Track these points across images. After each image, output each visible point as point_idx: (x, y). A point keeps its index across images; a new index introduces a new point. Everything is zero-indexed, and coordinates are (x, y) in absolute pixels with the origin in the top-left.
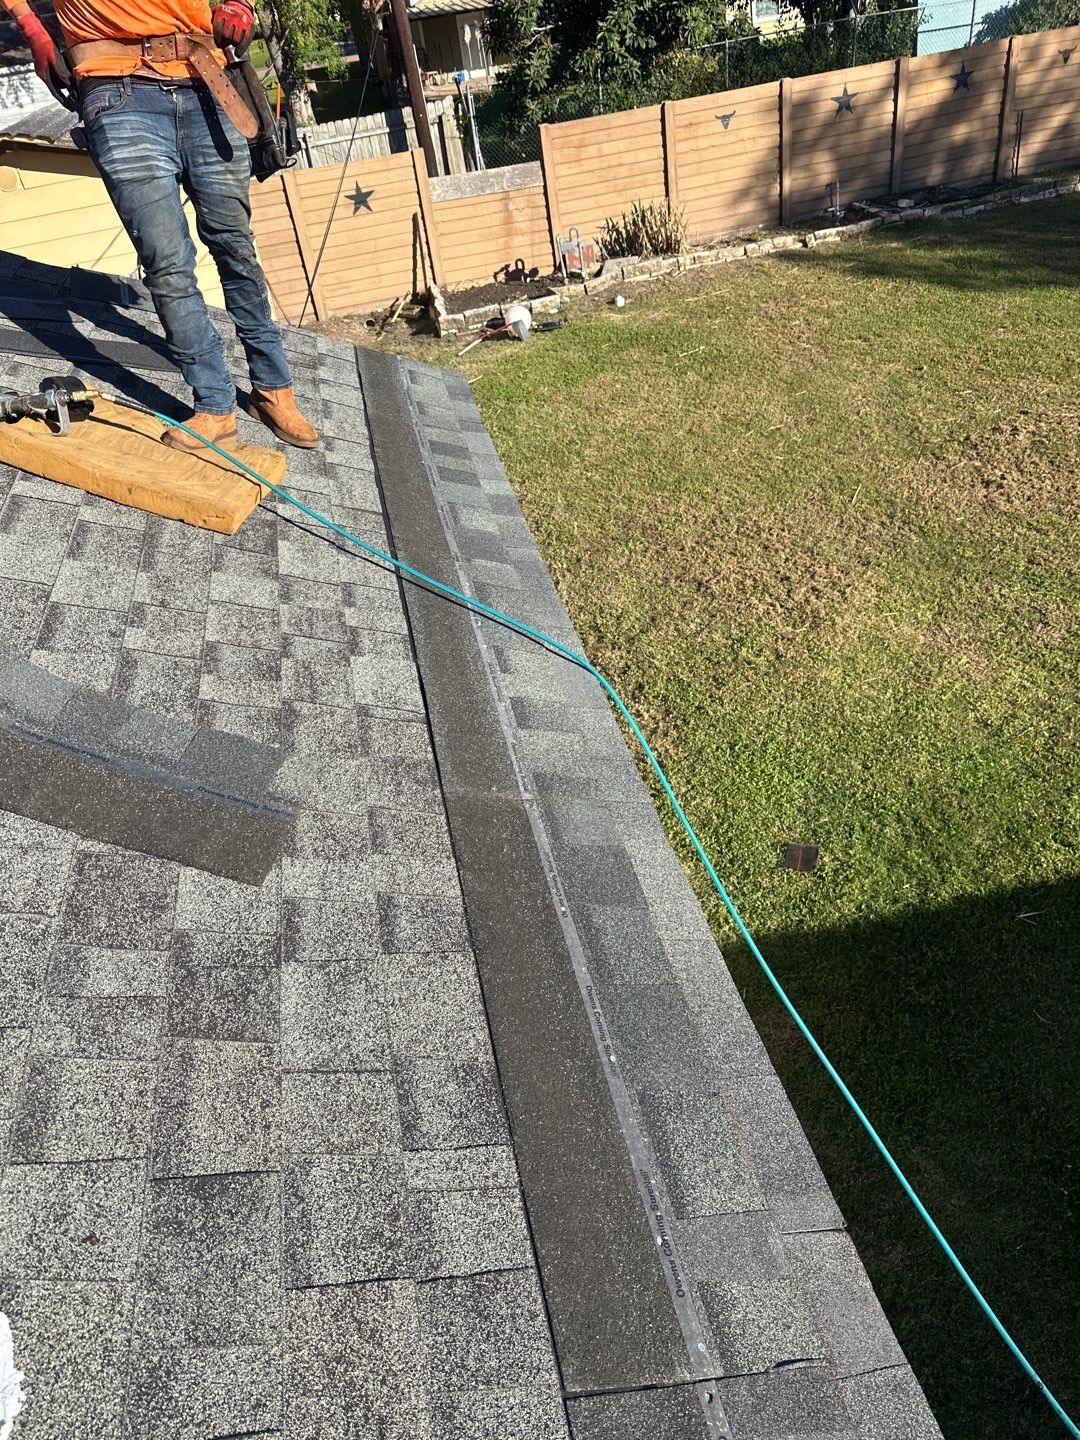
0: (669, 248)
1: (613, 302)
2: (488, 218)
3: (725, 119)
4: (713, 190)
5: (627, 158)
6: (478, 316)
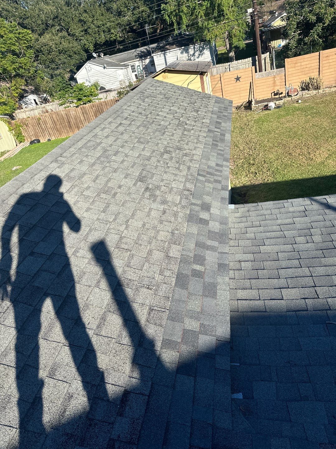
0: (317, 88)
2: (269, 82)
6: (262, 105)
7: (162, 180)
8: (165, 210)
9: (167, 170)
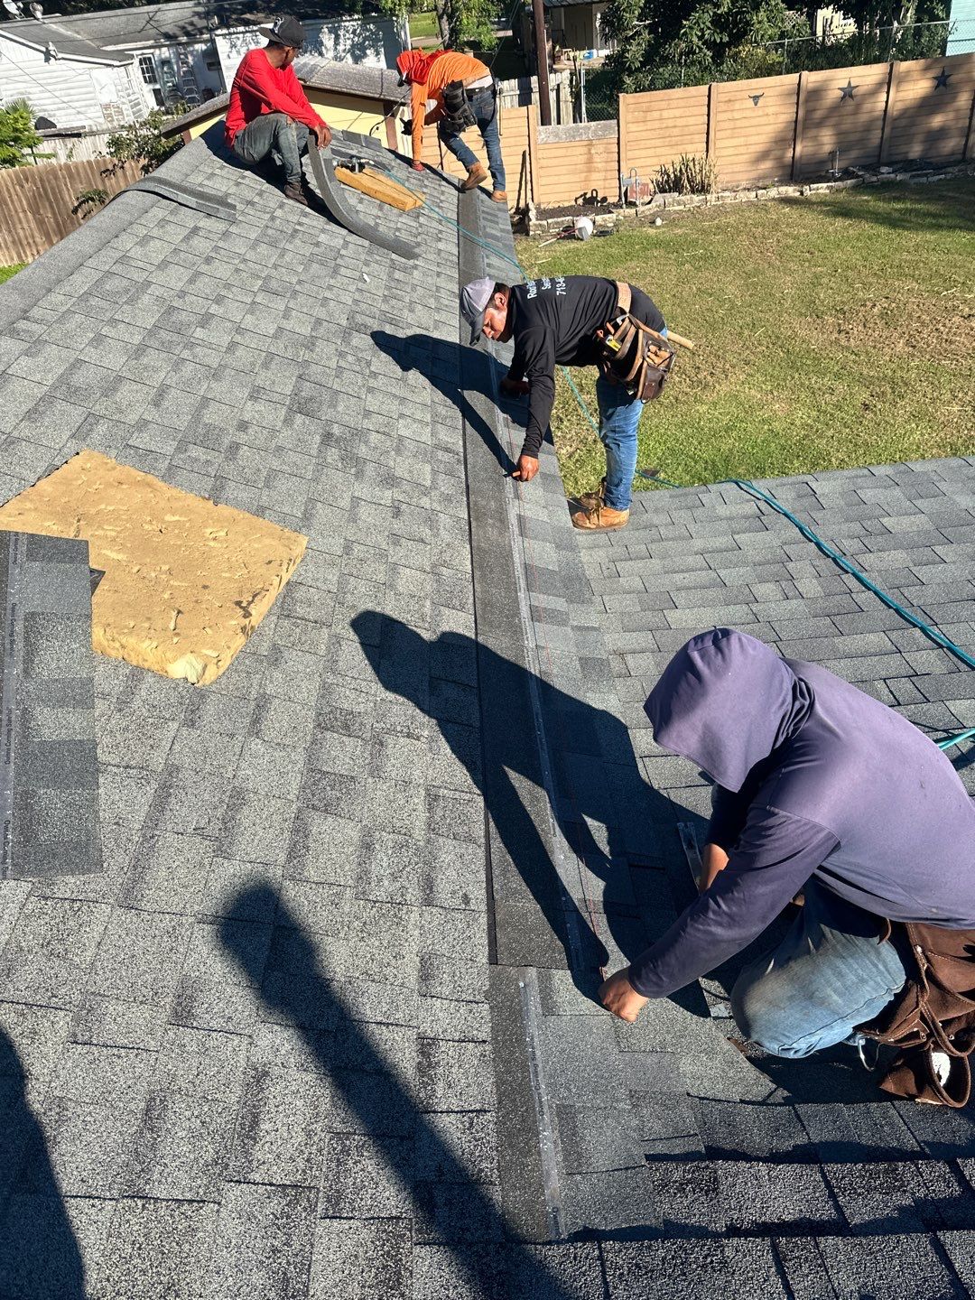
0: (703, 189)
1: (653, 222)
2: (575, 158)
3: (756, 98)
4: (742, 150)
5: (680, 122)
6: (557, 223)
7: (367, 414)
8: (396, 503)
9: (372, 383)
